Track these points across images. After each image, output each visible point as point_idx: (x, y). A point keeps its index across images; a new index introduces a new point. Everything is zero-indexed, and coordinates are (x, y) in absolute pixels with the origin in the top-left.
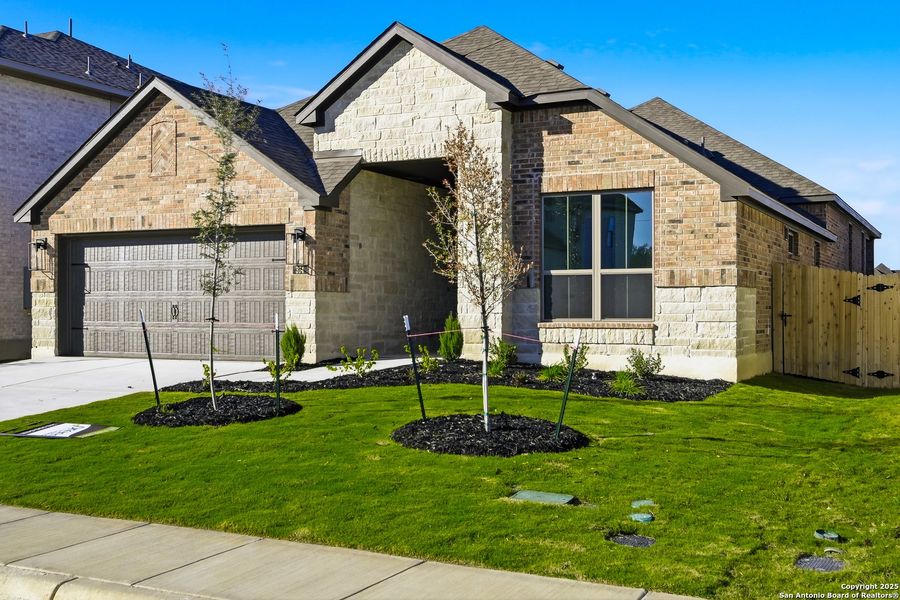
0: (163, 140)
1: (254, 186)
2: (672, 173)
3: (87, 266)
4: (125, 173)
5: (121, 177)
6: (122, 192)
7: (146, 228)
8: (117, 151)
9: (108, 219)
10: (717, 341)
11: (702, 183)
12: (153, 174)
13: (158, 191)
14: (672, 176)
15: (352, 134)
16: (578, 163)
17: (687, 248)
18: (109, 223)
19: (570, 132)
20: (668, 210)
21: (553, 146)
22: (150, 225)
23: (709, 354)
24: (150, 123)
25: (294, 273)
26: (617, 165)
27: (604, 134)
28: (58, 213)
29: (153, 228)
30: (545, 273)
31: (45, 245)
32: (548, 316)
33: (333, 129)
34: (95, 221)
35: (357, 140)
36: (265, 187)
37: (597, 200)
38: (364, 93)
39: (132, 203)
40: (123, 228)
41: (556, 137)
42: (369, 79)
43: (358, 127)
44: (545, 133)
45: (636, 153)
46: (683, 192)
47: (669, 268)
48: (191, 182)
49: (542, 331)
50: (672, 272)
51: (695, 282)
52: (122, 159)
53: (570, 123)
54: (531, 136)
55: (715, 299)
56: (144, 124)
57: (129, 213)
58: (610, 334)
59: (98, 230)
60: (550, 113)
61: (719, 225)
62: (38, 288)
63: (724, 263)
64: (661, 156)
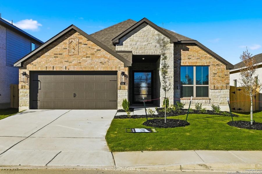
0: (73, 44)
1: (107, 60)
2: (214, 62)
3: (39, 81)
4: (58, 53)
5: (57, 54)
6: (57, 59)
7: (67, 70)
8: (55, 46)
9: (52, 67)
10: (225, 102)
11: (221, 65)
12: (70, 54)
13: (71, 59)
14: (214, 63)
15: (129, 47)
16: (191, 58)
17: (218, 80)
18: (52, 68)
19: (189, 51)
20: (213, 71)
21: (184, 54)
22: (69, 69)
23: (223, 105)
24: (68, 38)
25: (121, 84)
26: (201, 60)
27: (197, 52)
28: (30, 64)
29: (70, 70)
30: (181, 85)
31: (24, 74)
32: (182, 97)
33: (122, 45)
34: (46, 67)
35: (131, 48)
36: (111, 60)
37: (195, 68)
38: (132, 36)
39: (62, 62)
40: (58, 70)
41: (185, 51)
42: (134, 32)
43: (131, 45)
44: (182, 50)
45: (205, 57)
46: (217, 67)
47: (214, 85)
48: (84, 57)
49: (181, 100)
50: (215, 86)
51: (220, 88)
52: (57, 49)
53: (188, 49)
54: (178, 51)
55: (224, 92)
56: (66, 39)
57: (60, 65)
58: (199, 101)
59: (48, 70)
60: (183, 46)
61: (225, 75)
62: (22, 88)
63: (227, 84)
64: (212, 58)
